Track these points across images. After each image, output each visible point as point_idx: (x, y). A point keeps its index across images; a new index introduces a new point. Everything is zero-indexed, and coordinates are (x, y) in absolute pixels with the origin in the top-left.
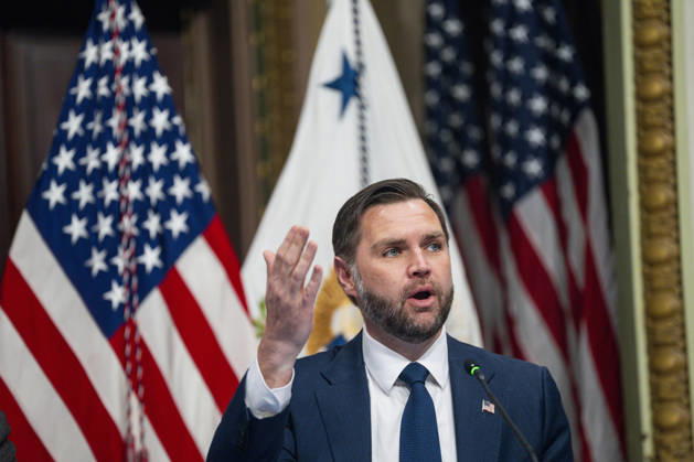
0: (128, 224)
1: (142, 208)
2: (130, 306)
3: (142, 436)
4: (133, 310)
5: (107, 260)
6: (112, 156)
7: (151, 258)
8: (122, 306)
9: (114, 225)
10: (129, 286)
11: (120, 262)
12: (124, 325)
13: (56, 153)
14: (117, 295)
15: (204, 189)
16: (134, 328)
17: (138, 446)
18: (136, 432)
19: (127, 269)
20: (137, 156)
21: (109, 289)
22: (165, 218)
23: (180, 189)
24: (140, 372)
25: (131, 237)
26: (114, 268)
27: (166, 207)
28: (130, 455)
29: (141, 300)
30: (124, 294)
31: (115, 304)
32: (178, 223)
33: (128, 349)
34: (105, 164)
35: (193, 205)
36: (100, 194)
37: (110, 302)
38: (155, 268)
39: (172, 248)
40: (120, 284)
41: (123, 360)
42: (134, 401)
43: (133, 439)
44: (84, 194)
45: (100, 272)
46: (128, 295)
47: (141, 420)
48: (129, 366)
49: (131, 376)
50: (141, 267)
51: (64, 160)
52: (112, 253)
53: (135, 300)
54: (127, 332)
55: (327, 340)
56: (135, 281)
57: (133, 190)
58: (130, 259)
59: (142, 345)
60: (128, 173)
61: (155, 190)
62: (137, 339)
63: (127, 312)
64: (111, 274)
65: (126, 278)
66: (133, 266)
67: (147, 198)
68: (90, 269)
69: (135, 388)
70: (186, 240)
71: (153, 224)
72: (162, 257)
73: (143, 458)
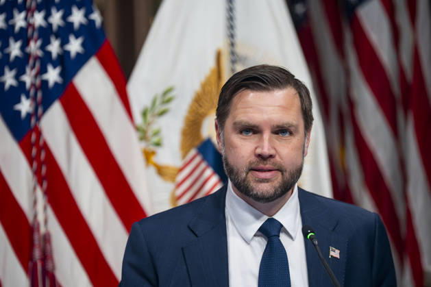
0: (34, 47)
1: (46, 33)
2: (36, 115)
3: (46, 222)
4: (38, 119)
5: (17, 77)
7: (53, 75)
8: (29, 115)
9: (23, 48)
10: (35, 98)
11: (28, 79)
12: (31, 131)
14: (25, 106)
15: (96, 17)
16: (39, 134)
17: (43, 230)
18: (41, 218)
19: (33, 85)
21: (19, 101)
22: (64, 42)
23: (77, 17)
24: (44, 170)
25: (37, 58)
26: (23, 84)
27: (65, 32)
28: (36, 237)
29: (45, 110)
30: (30, 106)
31: (24, 114)
32: (75, 46)
33: (34, 151)
35: (87, 31)
36: (11, 22)
37: (19, 112)
38: (56, 84)
39: (70, 66)
40: (28, 97)
41: (30, 160)
42: (39, 193)
43: (38, 225)
45: (11, 87)
46: (34, 105)
47: (45, 209)
48: (35, 164)
49: (37, 173)
50: (45, 83)
52: (21, 72)
53: (40, 110)
54: (33, 137)
55: (197, 143)
56: (39, 95)
57: (38, 19)
58: (36, 76)
59: (46, 147)
60: (34, 5)
61: (56, 18)
62: (41, 143)
63: (33, 121)
64: (21, 89)
65: (32, 92)
66: (38, 82)
67: (50, 25)
68: (3, 84)
69: (40, 182)
70: (81, 60)
71: (54, 47)
72: (62, 74)
73: (47, 239)
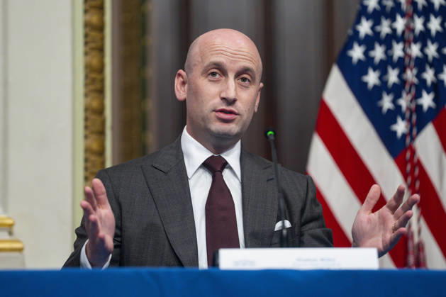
0: (410, 75)
1: (421, 63)
2: (411, 135)
3: (419, 232)
4: (413, 139)
5: (394, 102)
6: (400, 24)
7: (427, 100)
8: (404, 136)
9: (400, 76)
10: (410, 120)
11: (404, 102)
12: (406, 149)
13: (358, 22)
14: (401, 127)
16: (413, 152)
17: (416, 239)
18: (415, 228)
19: (408, 108)
20: (418, 24)
21: (395, 122)
22: (438, 71)
24: (418, 185)
25: (412, 85)
26: (398, 108)
28: (410, 245)
29: (419, 131)
30: (406, 127)
31: (399, 133)
33: (409, 167)
34: (394, 30)
36: (389, 52)
37: (395, 133)
38: (430, 108)
39: (442, 94)
40: (403, 119)
41: (405, 175)
43: (412, 236)
44: (378, 53)
45: (389, 110)
46: (409, 126)
47: (419, 220)
48: (409, 180)
50: (419, 107)
51: (365, 28)
52: (397, 96)
53: (415, 131)
54: (408, 155)
56: (414, 117)
57: (415, 50)
58: (411, 101)
59: (419, 164)
60: (411, 37)
61: (432, 50)
62: (415, 160)
63: (408, 140)
64: (396, 112)
65: (408, 115)
66: (413, 106)
67: (426, 56)
68: (381, 108)
71: (429, 76)
72: (435, 100)
73: (420, 248)
